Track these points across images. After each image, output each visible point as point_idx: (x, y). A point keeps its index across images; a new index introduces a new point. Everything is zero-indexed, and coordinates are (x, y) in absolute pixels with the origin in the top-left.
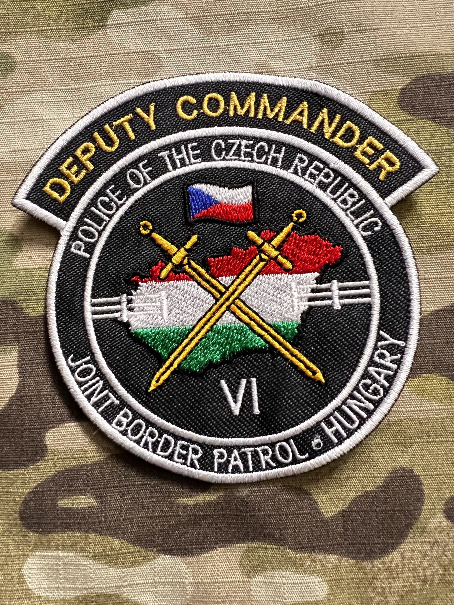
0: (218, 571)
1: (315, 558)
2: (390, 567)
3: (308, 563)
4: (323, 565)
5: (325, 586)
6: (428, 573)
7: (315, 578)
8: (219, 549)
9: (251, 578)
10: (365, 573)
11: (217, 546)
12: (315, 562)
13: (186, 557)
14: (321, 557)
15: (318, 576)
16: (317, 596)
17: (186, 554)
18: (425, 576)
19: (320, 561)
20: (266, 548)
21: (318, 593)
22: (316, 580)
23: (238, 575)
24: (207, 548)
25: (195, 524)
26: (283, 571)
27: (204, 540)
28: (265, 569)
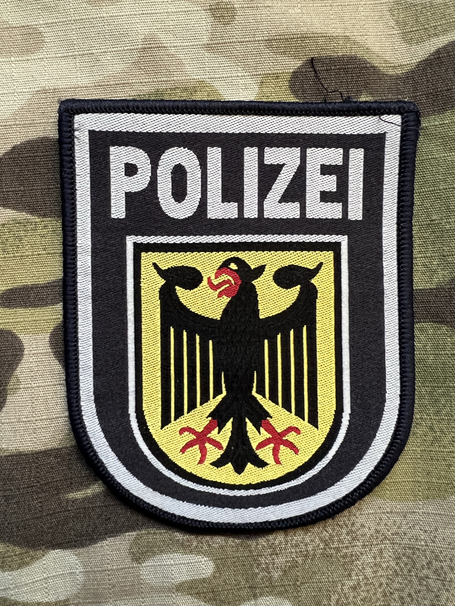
0: (108, 559)
1: (202, 539)
2: (273, 544)
3: (195, 544)
4: (209, 546)
5: (211, 564)
6: (310, 548)
7: (202, 558)
8: (108, 539)
9: (140, 563)
10: (250, 551)
11: (106, 536)
12: (202, 543)
13: (76, 549)
14: (207, 538)
15: (205, 555)
16: (203, 574)
17: (75, 547)
18: (307, 551)
19: (207, 541)
20: (154, 533)
21: (204, 572)
22: (203, 560)
23: (128, 562)
24: (97, 539)
25: (84, 516)
26: (171, 554)
27: (93, 532)
28: (154, 554)
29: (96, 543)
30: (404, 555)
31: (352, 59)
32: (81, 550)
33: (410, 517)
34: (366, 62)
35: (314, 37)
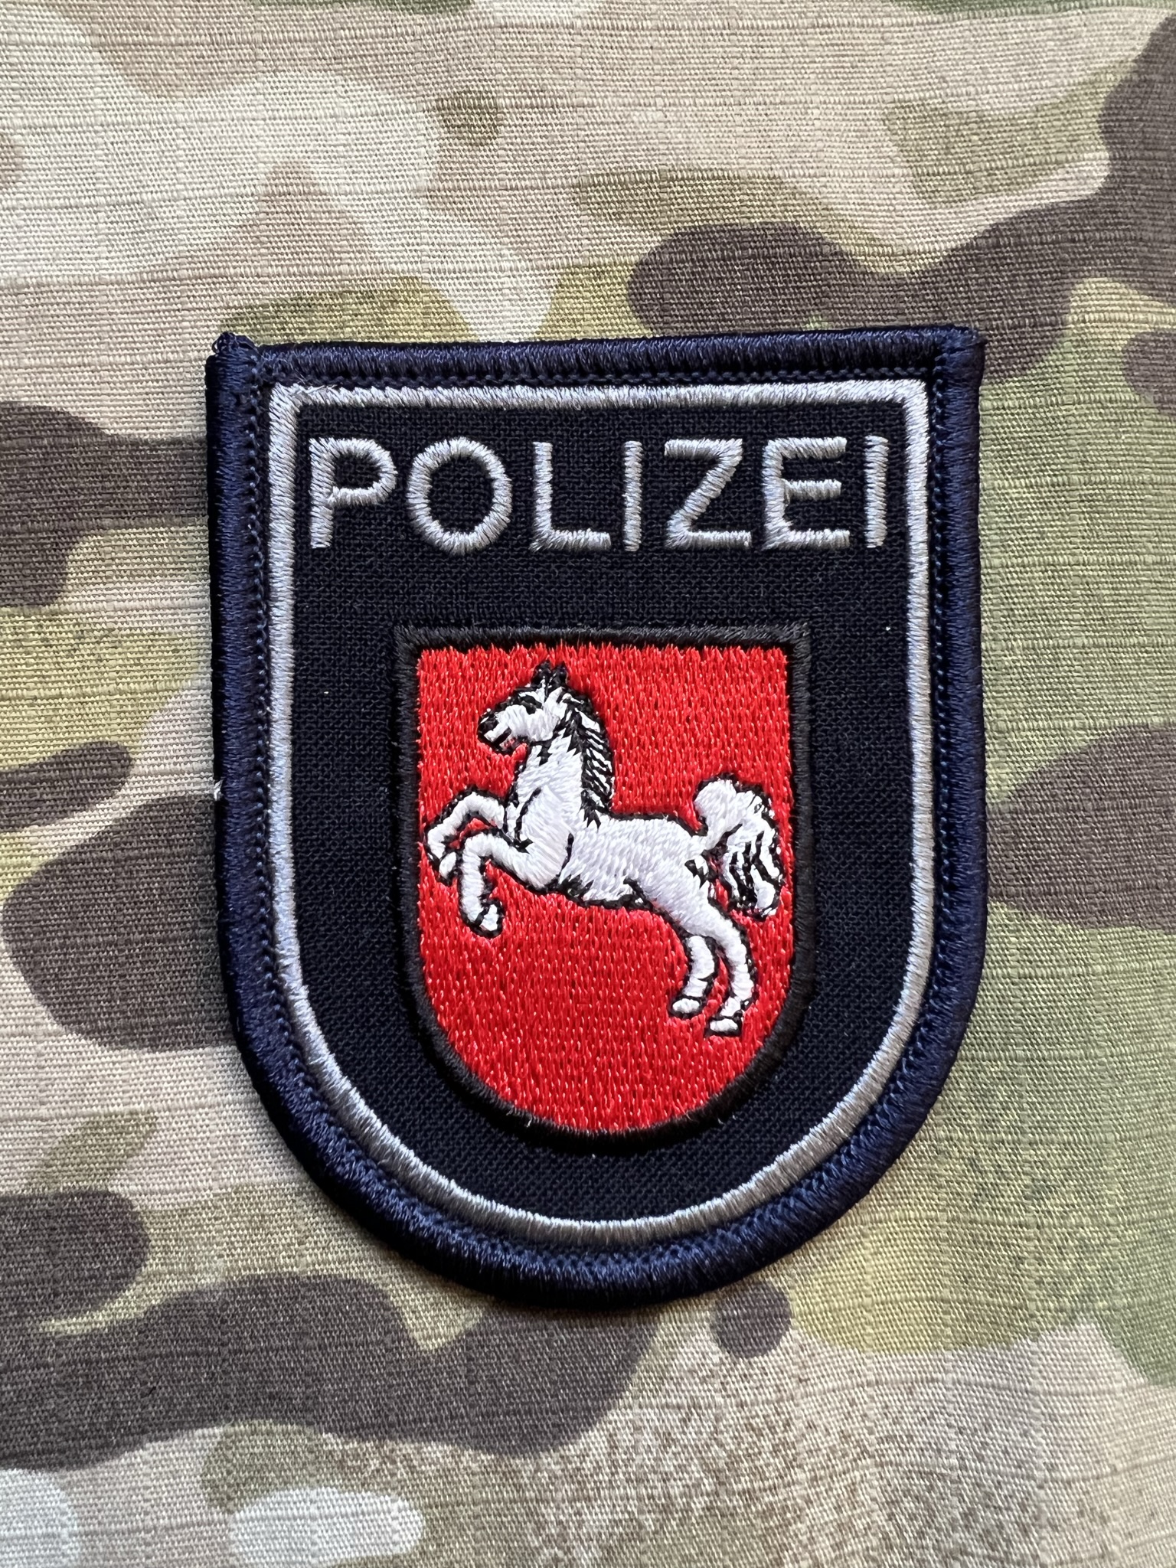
0: (146, 1501)
1: (392, 1451)
2: (578, 1469)
3: (375, 1463)
4: (412, 1470)
5: (416, 1519)
7: (393, 1501)
8: (148, 1445)
9: (230, 1512)
10: (519, 1487)
11: (144, 1438)
12: (394, 1462)
13: (63, 1472)
14: (407, 1448)
15: (399, 1494)
16: (395, 1544)
17: (62, 1465)
19: (406, 1458)
20: (269, 1433)
21: (396, 1537)
22: (394, 1507)
23: (198, 1508)
24: (118, 1445)
25: (87, 1383)
26: (312, 1488)
27: (109, 1426)
28: (267, 1488)
29: (115, 1455)
30: (907, 1493)
31: (789, 234)
32: (76, 1475)
33: (923, 1393)
34: (820, 241)
35: (694, 179)
